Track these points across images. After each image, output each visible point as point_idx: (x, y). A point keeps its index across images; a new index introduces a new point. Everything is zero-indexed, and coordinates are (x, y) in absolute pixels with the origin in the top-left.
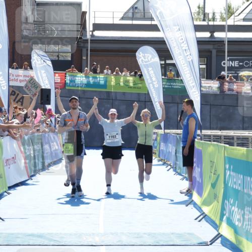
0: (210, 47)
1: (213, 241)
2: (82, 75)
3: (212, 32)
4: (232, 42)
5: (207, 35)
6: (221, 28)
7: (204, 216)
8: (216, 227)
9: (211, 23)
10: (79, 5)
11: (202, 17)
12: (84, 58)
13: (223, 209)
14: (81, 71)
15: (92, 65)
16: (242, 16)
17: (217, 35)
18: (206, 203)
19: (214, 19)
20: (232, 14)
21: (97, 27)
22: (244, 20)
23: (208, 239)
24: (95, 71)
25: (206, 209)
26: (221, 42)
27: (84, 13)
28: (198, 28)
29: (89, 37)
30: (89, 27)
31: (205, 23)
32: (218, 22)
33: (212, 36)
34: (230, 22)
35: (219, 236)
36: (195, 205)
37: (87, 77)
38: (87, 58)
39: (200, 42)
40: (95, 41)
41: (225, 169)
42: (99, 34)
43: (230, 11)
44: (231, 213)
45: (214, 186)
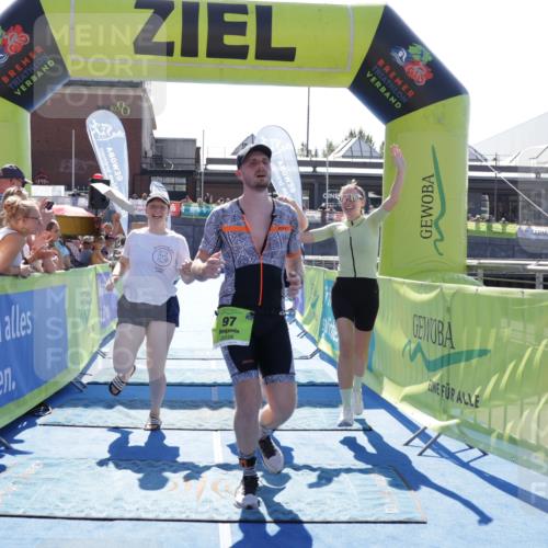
0: (312, 180)
1: (312, 356)
2: (196, 204)
3: (315, 167)
4: (332, 176)
5: (309, 169)
6: (322, 164)
7: (306, 334)
8: (315, 342)
9: (314, 159)
10: (194, 141)
11: (305, 153)
12: (198, 189)
13: (322, 326)
14: (195, 201)
15: (205, 195)
16: (342, 153)
17: (319, 169)
18: (307, 321)
19: (316, 155)
20: (333, 151)
21: (210, 161)
22: (343, 157)
23: (308, 353)
24: (207, 201)
25: (307, 328)
26: (322, 176)
27: (198, 149)
28: (301, 163)
29: (202, 169)
30: (203, 161)
31: (308, 159)
32: (320, 158)
33: (314, 171)
34: (331, 158)
35: (318, 351)
36: (297, 323)
37: (200, 206)
38: (201, 189)
39: (303, 176)
40: (208, 174)
41: (324, 291)
42: (212, 167)
43: (331, 148)
44: (329, 330)
45: (313, 305)
